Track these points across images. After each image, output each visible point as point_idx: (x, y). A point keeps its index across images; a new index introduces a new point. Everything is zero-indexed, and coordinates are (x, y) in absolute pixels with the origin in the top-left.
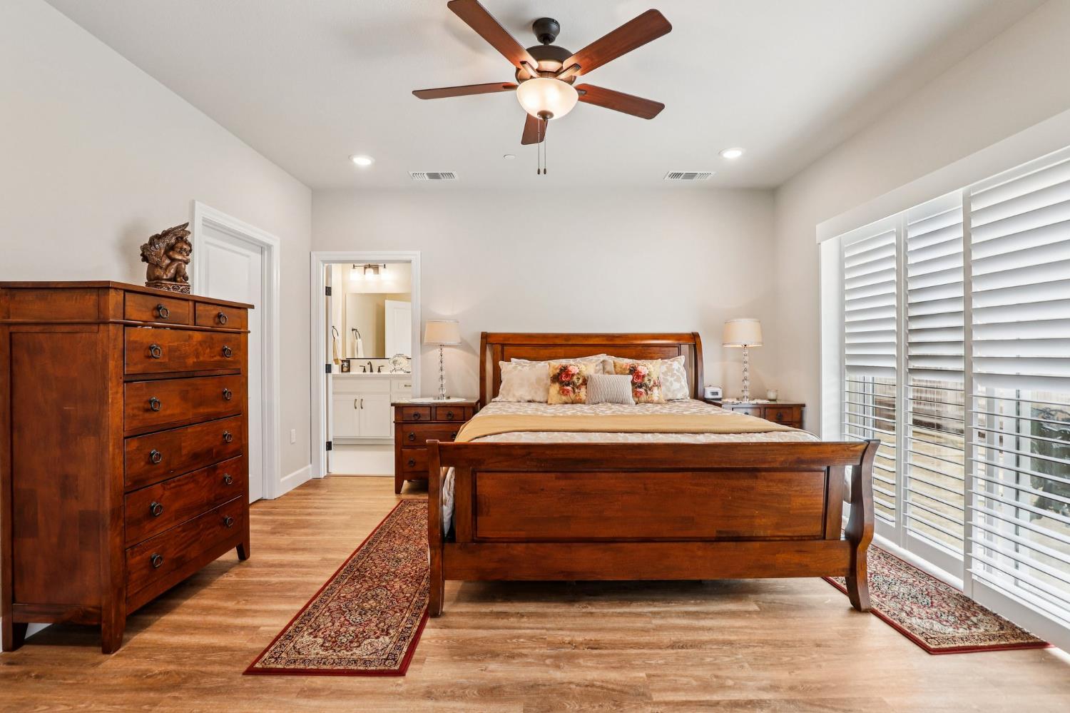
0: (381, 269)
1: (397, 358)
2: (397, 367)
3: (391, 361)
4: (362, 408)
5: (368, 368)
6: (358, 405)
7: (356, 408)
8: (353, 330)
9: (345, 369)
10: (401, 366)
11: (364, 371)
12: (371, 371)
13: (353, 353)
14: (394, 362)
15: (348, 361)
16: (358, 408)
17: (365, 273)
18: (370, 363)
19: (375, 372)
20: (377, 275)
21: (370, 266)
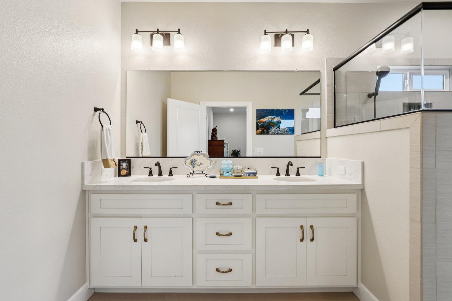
0: (174, 37)
1: (195, 157)
2: (197, 168)
3: (188, 161)
4: (146, 240)
5: (155, 170)
6: (139, 235)
7: (135, 240)
8: (137, 122)
9: (124, 172)
10: (202, 168)
11: (151, 174)
12: (160, 174)
13: (137, 149)
14: (193, 163)
15: (128, 161)
16: (139, 241)
17: (151, 45)
18: (158, 164)
19: (165, 176)
20: (168, 47)
21: (158, 31)
